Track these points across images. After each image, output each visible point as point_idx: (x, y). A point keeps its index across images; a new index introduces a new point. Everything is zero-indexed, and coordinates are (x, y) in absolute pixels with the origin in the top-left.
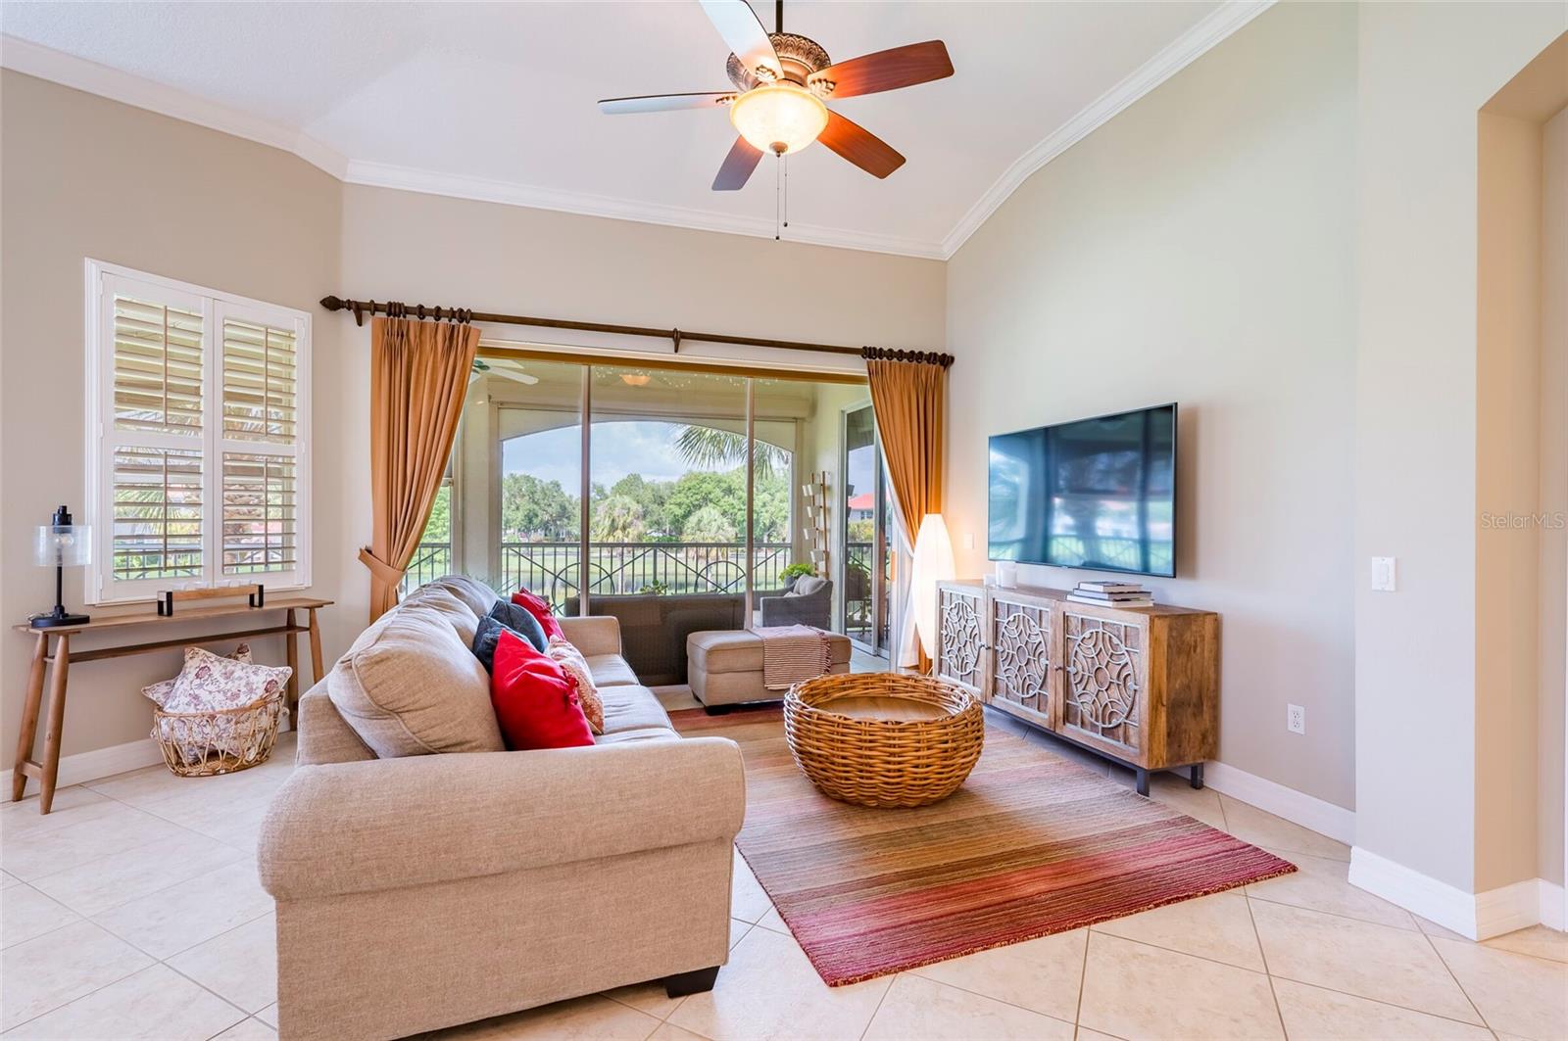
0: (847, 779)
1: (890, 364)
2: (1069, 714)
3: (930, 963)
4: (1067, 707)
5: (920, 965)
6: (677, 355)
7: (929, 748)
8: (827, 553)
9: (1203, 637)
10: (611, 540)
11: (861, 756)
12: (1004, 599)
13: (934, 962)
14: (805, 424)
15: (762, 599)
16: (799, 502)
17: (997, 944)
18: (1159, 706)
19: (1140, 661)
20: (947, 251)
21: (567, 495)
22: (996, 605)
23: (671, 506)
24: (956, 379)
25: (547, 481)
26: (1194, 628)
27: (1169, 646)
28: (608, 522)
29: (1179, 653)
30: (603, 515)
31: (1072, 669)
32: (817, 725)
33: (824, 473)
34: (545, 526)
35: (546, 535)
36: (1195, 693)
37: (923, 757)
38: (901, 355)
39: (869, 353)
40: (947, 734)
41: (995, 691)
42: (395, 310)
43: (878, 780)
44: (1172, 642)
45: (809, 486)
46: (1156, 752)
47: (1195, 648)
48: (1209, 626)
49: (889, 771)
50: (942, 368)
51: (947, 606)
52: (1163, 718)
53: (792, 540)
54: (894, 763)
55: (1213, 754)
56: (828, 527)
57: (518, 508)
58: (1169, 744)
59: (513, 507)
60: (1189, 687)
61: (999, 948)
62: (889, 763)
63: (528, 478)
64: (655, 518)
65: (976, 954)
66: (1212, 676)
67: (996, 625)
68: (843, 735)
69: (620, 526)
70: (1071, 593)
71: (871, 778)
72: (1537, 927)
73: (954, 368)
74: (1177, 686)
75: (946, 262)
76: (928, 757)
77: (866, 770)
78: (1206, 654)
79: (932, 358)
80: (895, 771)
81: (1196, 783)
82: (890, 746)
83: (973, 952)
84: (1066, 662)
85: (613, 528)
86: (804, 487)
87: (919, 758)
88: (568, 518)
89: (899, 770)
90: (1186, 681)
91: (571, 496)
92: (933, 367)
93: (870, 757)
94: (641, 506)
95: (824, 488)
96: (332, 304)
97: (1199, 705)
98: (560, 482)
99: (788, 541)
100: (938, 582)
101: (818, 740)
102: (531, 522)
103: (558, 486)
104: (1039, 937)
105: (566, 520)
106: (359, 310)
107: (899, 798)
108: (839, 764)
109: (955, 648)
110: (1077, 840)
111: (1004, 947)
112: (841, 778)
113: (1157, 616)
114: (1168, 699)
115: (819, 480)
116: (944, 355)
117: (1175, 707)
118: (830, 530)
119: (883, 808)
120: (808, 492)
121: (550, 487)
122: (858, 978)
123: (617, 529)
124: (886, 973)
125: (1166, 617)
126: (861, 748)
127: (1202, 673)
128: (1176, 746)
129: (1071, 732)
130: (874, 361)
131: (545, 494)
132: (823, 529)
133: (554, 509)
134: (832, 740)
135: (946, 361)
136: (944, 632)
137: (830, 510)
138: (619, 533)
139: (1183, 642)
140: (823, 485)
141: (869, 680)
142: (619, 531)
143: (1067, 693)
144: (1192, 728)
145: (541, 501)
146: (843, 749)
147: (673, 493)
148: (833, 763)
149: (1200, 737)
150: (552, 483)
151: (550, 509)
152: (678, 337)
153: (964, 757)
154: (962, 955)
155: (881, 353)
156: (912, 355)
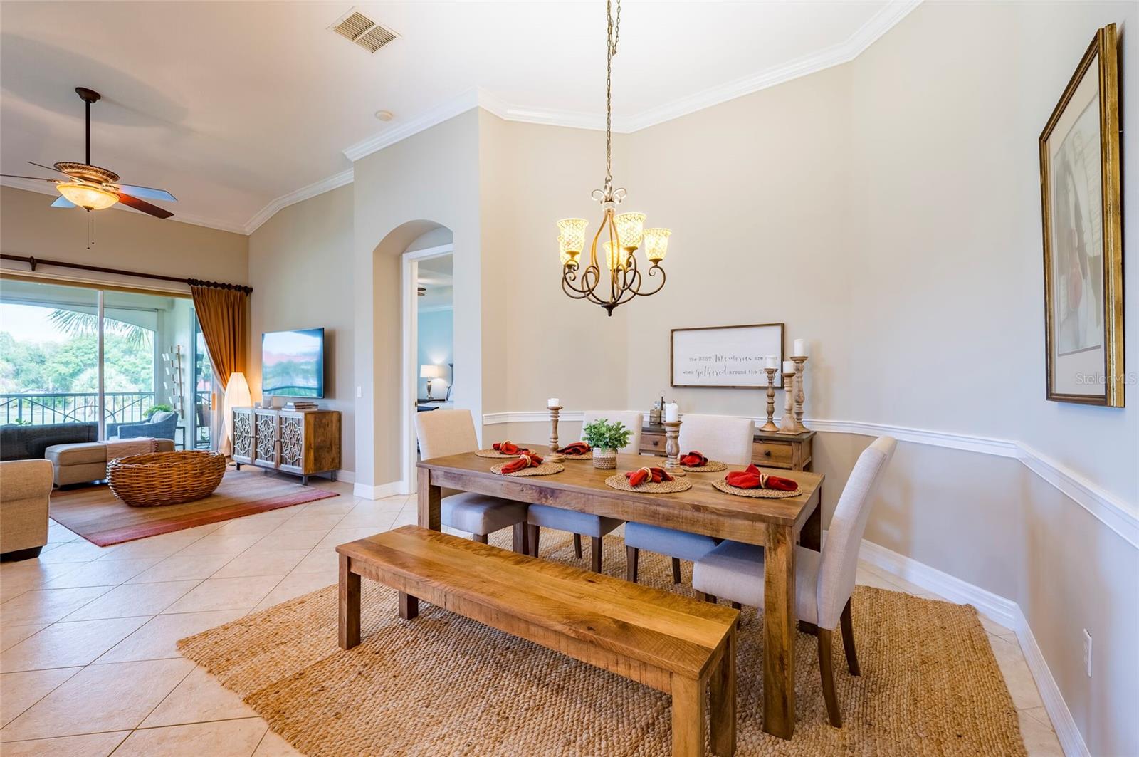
0: (140, 493)
1: (208, 290)
2: (282, 460)
4: (281, 457)
6: (34, 273)
7: (185, 474)
8: (182, 398)
9: (332, 421)
11: (147, 481)
12: (260, 412)
14: (165, 313)
15: (119, 427)
16: (160, 366)
18: (310, 449)
19: (301, 430)
20: (248, 231)
22: (256, 416)
23: (54, 365)
24: (255, 301)
26: (327, 417)
27: (315, 425)
29: (320, 427)
31: (283, 440)
32: (123, 471)
33: (179, 346)
36: (328, 443)
37: (182, 478)
38: (216, 285)
39: (191, 282)
41: (256, 458)
43: (158, 491)
45: (167, 355)
46: (308, 467)
47: (328, 425)
48: (335, 418)
49: (163, 485)
50: (245, 294)
51: (236, 420)
52: (312, 453)
53: (155, 390)
54: (166, 482)
55: (339, 466)
56: (182, 381)
58: (315, 464)
60: (325, 441)
62: (163, 482)
64: (31, 377)
66: (337, 436)
67: (257, 425)
68: (137, 473)
70: (284, 407)
71: (153, 491)
72: (399, 495)
73: (253, 294)
74: (319, 441)
75: (248, 236)
76: (185, 477)
77: (150, 486)
78: (334, 427)
79: (238, 288)
80: (166, 485)
81: (333, 479)
82: (163, 474)
84: (281, 437)
86: (163, 355)
87: (180, 478)
89: (169, 485)
90: (323, 438)
92: (239, 294)
93: (153, 481)
94: (11, 365)
95: (179, 356)
97: (331, 447)
99: (153, 391)
100: (233, 408)
101: (123, 478)
107: (171, 498)
108: (135, 487)
109: (240, 441)
112: (137, 493)
113: (310, 413)
114: (314, 446)
115: (176, 351)
116: (246, 287)
117: (318, 449)
118: (184, 383)
119: (164, 504)
120: (166, 358)
122: (116, 543)
124: (132, 540)
125: (313, 414)
126: (147, 478)
127: (332, 435)
128: (318, 465)
129: (283, 467)
130: (196, 287)
132: (179, 382)
134: (132, 476)
135: (248, 290)
136: (236, 433)
137: (184, 370)
139: (322, 423)
140: (178, 354)
143: (281, 451)
144: (327, 458)
146: (137, 480)
147: (57, 352)
148: (132, 487)
149: (331, 460)
152: (35, 262)
153: (208, 477)
155: (201, 283)
156: (223, 286)
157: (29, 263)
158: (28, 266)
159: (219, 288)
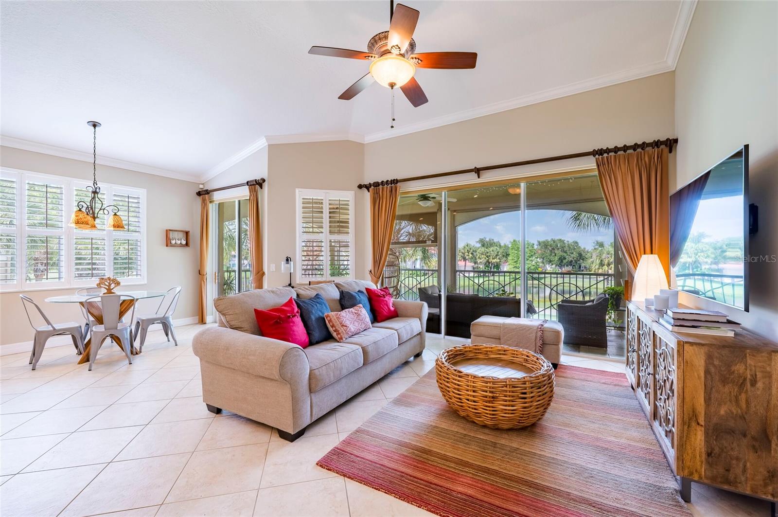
1: (615, 156)
2: (656, 413)
3: (357, 481)
4: (655, 406)
5: (352, 479)
6: (480, 179)
9: (766, 375)
10: (600, 271)
12: (642, 316)
13: (359, 482)
17: (393, 495)
18: (694, 424)
20: (671, 63)
21: (582, 248)
24: (680, 155)
25: (571, 241)
26: (750, 362)
27: (707, 372)
28: (598, 262)
29: (724, 382)
30: (595, 258)
31: (657, 377)
34: (570, 263)
35: (573, 268)
38: (625, 148)
40: (487, 387)
41: (639, 385)
42: (376, 184)
44: (713, 370)
46: (688, 463)
47: (755, 382)
50: (666, 149)
52: (700, 436)
57: (555, 255)
58: (710, 461)
59: (553, 254)
60: (741, 418)
61: (393, 497)
63: (560, 240)
65: (379, 492)
67: (639, 336)
69: (606, 263)
70: (663, 317)
74: (722, 412)
75: (675, 71)
79: (658, 144)
83: (379, 490)
84: (655, 370)
85: (602, 264)
88: (583, 260)
90: (737, 411)
91: (584, 248)
92: (657, 151)
96: (360, 187)
97: (763, 440)
98: (578, 241)
102: (562, 262)
103: (577, 243)
104: (419, 507)
105: (581, 261)
106: (368, 187)
110: (548, 487)
111: (395, 498)
113: (687, 342)
114: (708, 421)
116: (669, 140)
117: (720, 431)
121: (573, 244)
122: (326, 467)
123: (604, 265)
124: (337, 473)
125: (703, 345)
127: (767, 410)
128: (720, 470)
129: (656, 429)
130: (601, 157)
131: (570, 248)
133: (575, 255)
135: (671, 144)
138: (605, 268)
139: (731, 372)
141: (515, 353)
142: (605, 266)
143: (655, 395)
145: (568, 251)
149: (765, 474)
150: (574, 242)
151: (572, 255)
152: (478, 171)
154: (373, 488)
155: (608, 151)
156: (635, 147)
157: (474, 173)
158: (474, 175)
159: (630, 151)
